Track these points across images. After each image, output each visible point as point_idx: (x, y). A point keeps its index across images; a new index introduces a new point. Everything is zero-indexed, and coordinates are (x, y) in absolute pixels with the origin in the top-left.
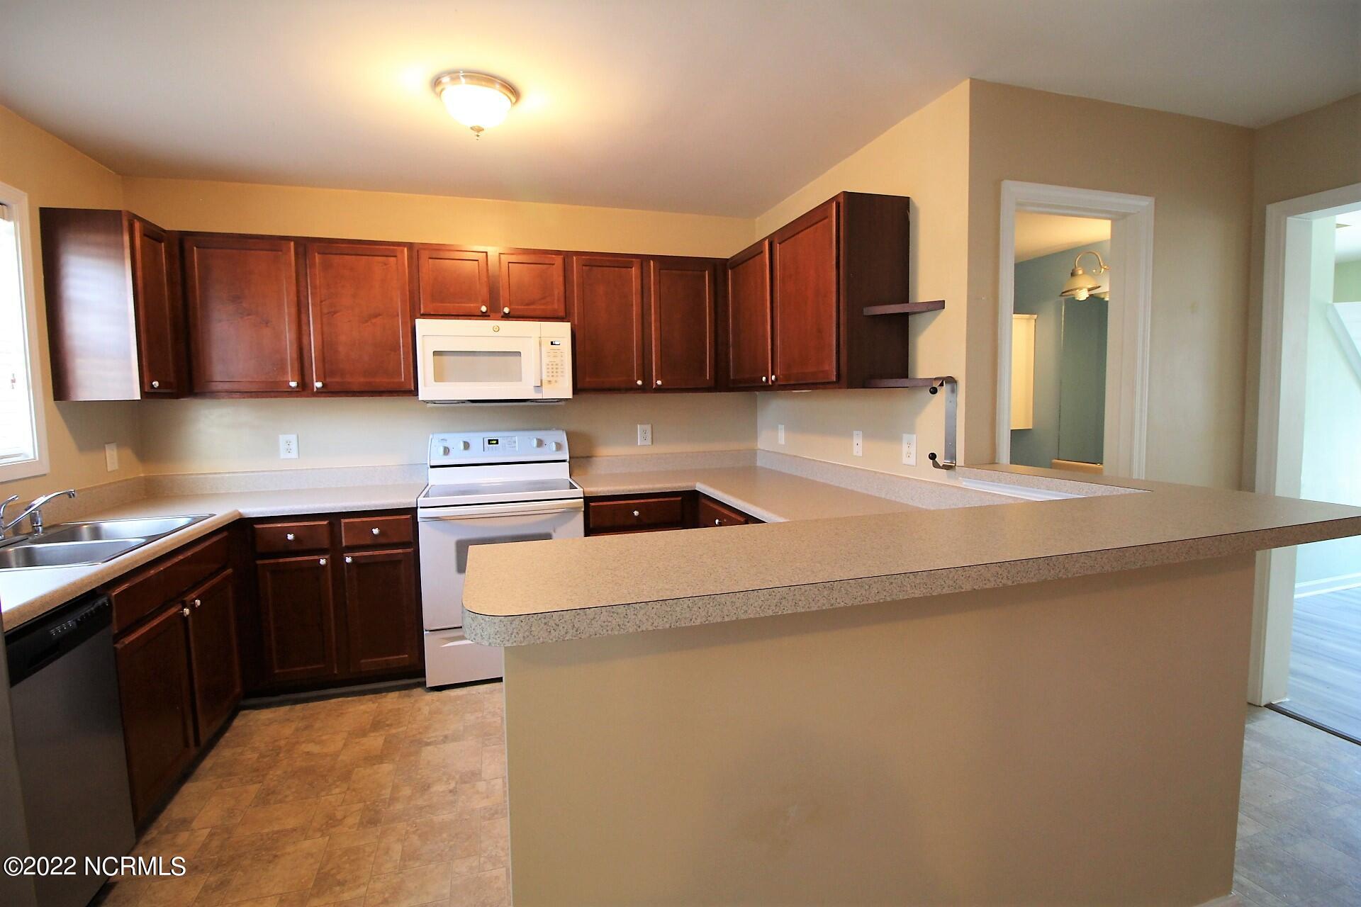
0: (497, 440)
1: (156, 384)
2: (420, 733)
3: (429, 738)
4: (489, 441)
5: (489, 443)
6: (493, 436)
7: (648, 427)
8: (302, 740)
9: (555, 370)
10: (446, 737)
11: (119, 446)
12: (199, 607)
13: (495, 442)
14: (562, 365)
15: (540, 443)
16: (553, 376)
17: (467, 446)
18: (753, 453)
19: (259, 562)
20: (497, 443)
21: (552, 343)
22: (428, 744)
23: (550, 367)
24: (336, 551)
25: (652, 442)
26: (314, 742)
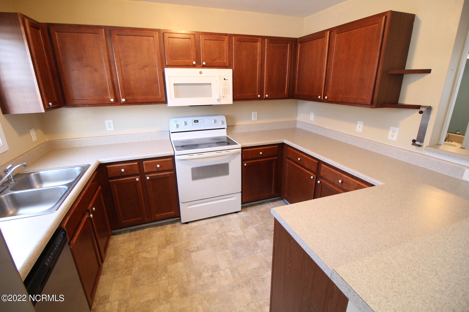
0: (198, 121)
1: (50, 104)
2: (187, 246)
3: (191, 248)
4: (195, 121)
5: (195, 122)
6: (196, 119)
7: (256, 113)
8: (140, 251)
9: (226, 92)
10: (198, 247)
11: (35, 129)
12: (95, 211)
13: (197, 121)
14: (229, 89)
15: (215, 121)
16: (225, 94)
17: (186, 123)
18: (296, 122)
19: (110, 181)
20: (198, 122)
21: (224, 79)
22: (192, 252)
23: (224, 90)
24: (142, 175)
25: (257, 119)
26: (145, 252)
